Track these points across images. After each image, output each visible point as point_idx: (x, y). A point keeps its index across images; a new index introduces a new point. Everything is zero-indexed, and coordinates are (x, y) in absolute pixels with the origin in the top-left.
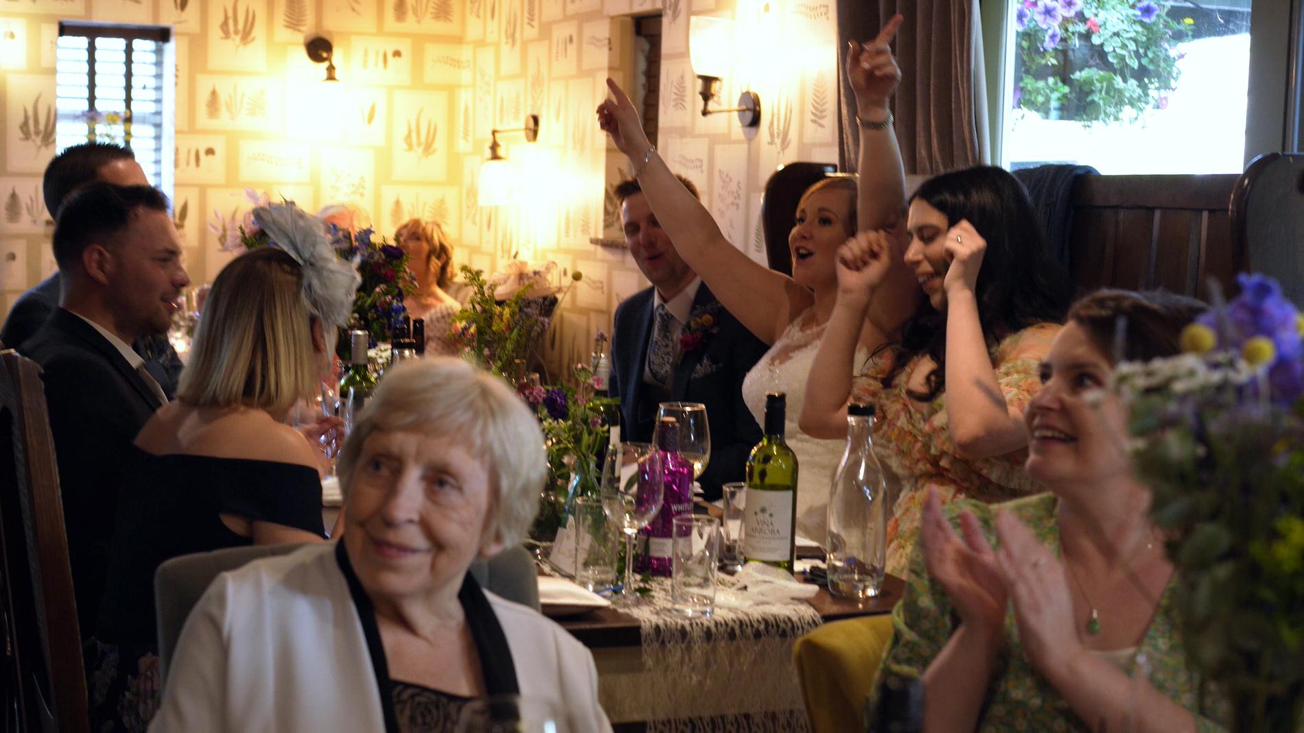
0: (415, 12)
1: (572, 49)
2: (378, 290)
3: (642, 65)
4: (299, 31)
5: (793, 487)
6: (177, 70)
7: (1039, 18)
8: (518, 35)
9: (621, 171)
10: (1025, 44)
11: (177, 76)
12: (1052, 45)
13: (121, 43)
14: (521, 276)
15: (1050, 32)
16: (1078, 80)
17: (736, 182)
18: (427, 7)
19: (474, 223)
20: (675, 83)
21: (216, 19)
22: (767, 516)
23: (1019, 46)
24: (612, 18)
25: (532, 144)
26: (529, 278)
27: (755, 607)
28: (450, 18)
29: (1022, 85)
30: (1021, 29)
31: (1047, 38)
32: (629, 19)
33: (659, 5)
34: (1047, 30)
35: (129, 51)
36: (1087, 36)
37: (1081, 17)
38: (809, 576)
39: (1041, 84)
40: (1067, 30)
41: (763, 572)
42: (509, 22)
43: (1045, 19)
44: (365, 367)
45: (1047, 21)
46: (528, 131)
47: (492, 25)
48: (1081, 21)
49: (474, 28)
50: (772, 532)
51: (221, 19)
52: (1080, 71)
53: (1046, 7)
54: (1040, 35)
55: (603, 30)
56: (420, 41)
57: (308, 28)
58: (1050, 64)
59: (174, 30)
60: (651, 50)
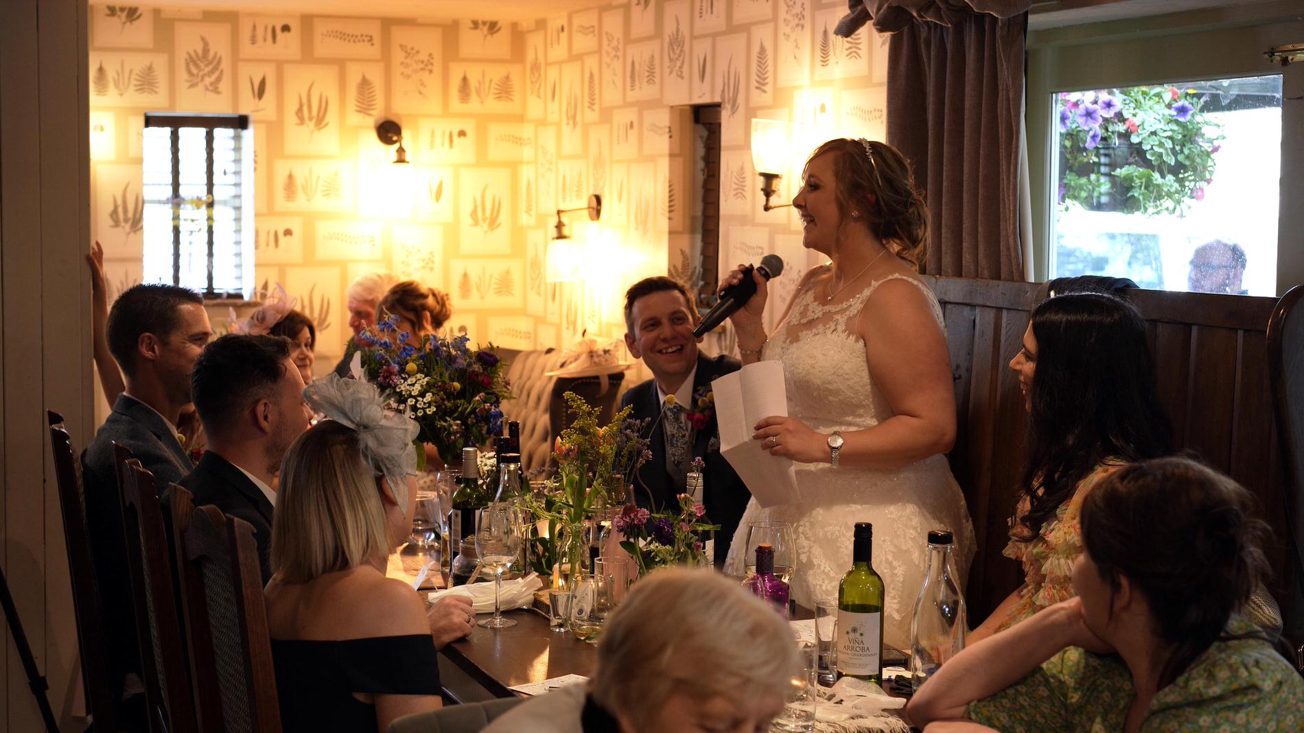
0: (478, 93)
1: (633, 134)
2: (477, 398)
3: (701, 151)
4: (370, 115)
5: (880, 609)
6: (256, 156)
7: (1081, 121)
8: (579, 118)
9: (682, 252)
10: (1068, 144)
11: (255, 162)
12: (1093, 145)
13: (202, 131)
14: (591, 354)
15: (1091, 133)
16: (1118, 177)
17: (797, 271)
18: (489, 87)
19: (539, 294)
20: (735, 174)
21: (291, 106)
22: (857, 635)
23: (1063, 147)
24: (672, 107)
25: (595, 223)
26: (599, 356)
27: (851, 721)
28: (510, 97)
29: (1065, 181)
30: (1064, 131)
31: (1089, 139)
32: (688, 107)
33: (717, 99)
34: (1089, 131)
35: (210, 139)
36: (1126, 136)
37: (1120, 117)
38: (894, 685)
39: (1083, 180)
40: (1107, 130)
41: (855, 687)
42: (569, 104)
43: (1086, 121)
44: (476, 480)
45: (1088, 122)
46: (591, 210)
47: (553, 107)
48: (1120, 121)
49: (534, 108)
50: (863, 649)
51: (296, 106)
52: (1121, 168)
53: (1087, 110)
54: (1081, 134)
55: (663, 119)
56: (483, 121)
57: (378, 114)
58: (1091, 161)
59: (251, 119)
60: (709, 138)
